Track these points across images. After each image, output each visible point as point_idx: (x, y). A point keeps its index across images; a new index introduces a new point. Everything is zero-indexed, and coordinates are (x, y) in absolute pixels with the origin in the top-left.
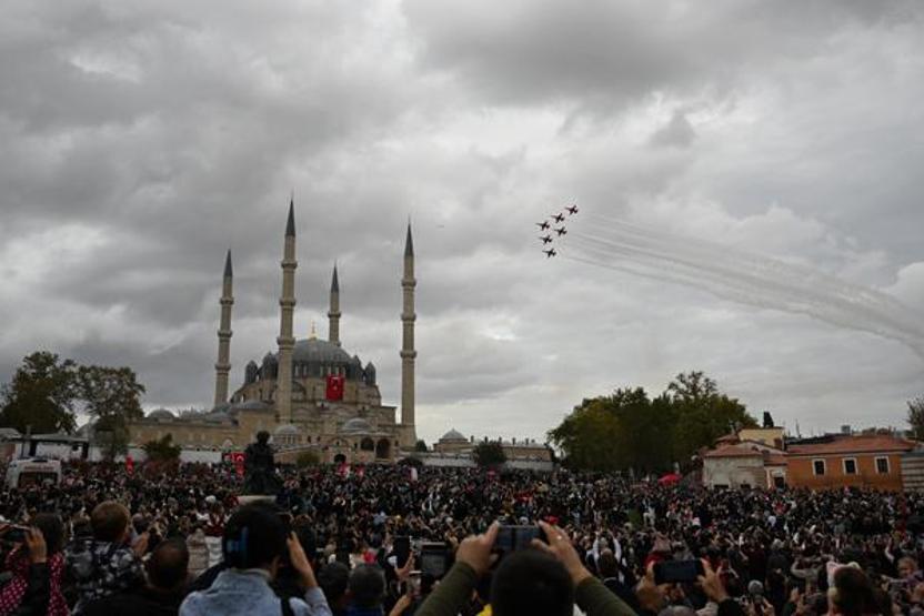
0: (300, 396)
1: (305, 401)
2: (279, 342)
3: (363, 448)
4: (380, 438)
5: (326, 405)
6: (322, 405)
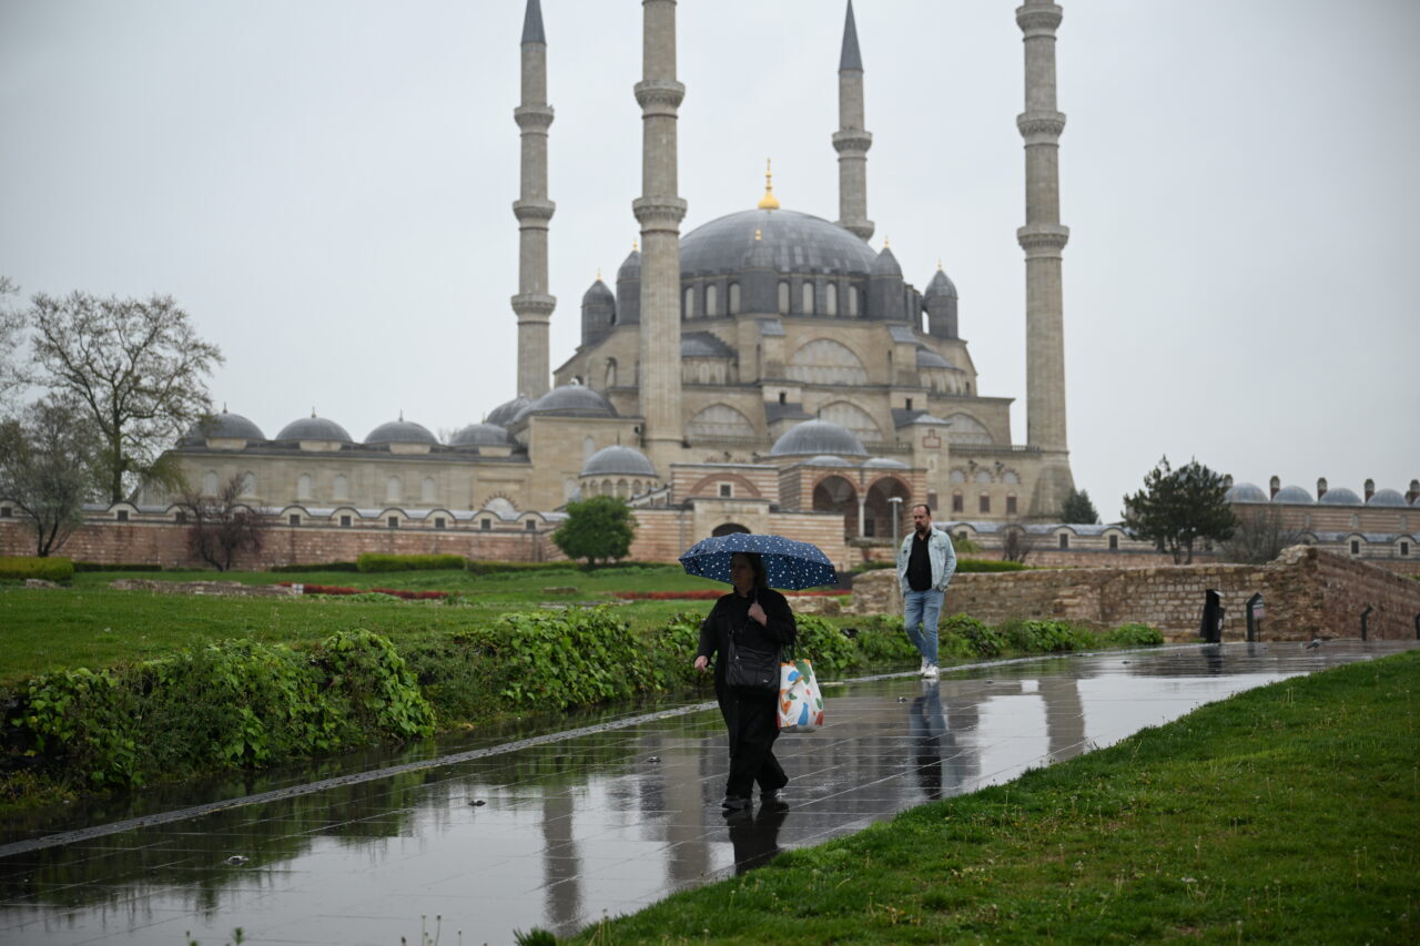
2: (642, 212)
4: (878, 475)
5: (794, 395)
6: (782, 396)
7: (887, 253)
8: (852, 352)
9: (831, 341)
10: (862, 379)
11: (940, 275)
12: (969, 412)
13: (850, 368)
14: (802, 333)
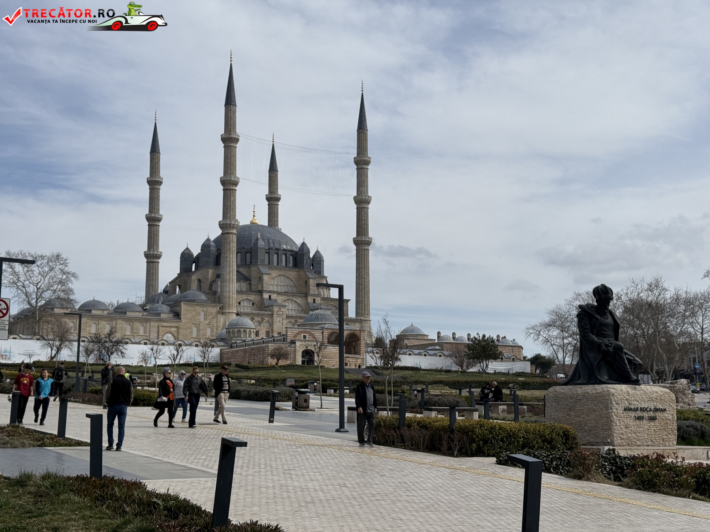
0: (244, 286)
1: (250, 291)
2: (222, 226)
3: (329, 342)
4: (349, 332)
5: (274, 296)
6: (270, 296)
7: (303, 244)
8: (291, 280)
9: (284, 276)
10: (295, 290)
11: (317, 252)
12: (334, 304)
13: (291, 286)
14: (274, 273)
